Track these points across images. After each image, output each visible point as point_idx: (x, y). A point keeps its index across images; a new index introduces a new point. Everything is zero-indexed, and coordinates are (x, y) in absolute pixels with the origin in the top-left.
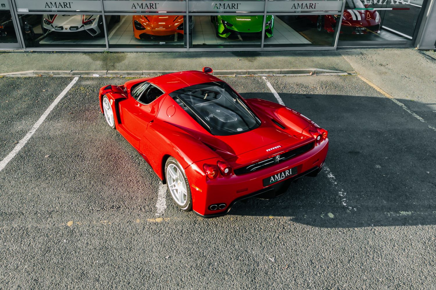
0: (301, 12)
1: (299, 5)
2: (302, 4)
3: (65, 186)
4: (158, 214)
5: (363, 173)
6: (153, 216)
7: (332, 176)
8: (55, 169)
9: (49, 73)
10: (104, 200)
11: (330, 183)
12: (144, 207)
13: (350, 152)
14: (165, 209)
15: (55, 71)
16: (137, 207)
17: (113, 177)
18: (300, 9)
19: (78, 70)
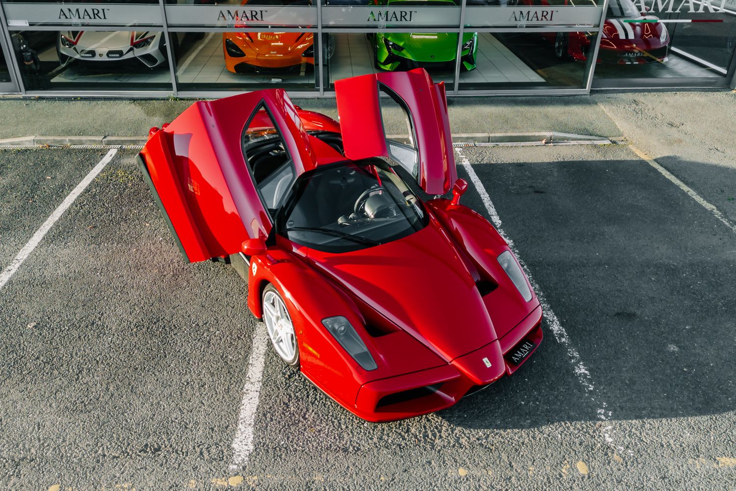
0: (526, 27)
1: (522, 14)
2: (529, 12)
3: (55, 398)
4: (235, 467)
5: (644, 364)
6: (225, 472)
7: (583, 371)
8: (43, 356)
9: (62, 141)
10: (130, 431)
11: (581, 388)
12: (208, 448)
13: (618, 314)
14: (250, 455)
15: (74, 138)
16: (194, 448)
17: (155, 375)
18: (524, 22)
19: (118, 136)
